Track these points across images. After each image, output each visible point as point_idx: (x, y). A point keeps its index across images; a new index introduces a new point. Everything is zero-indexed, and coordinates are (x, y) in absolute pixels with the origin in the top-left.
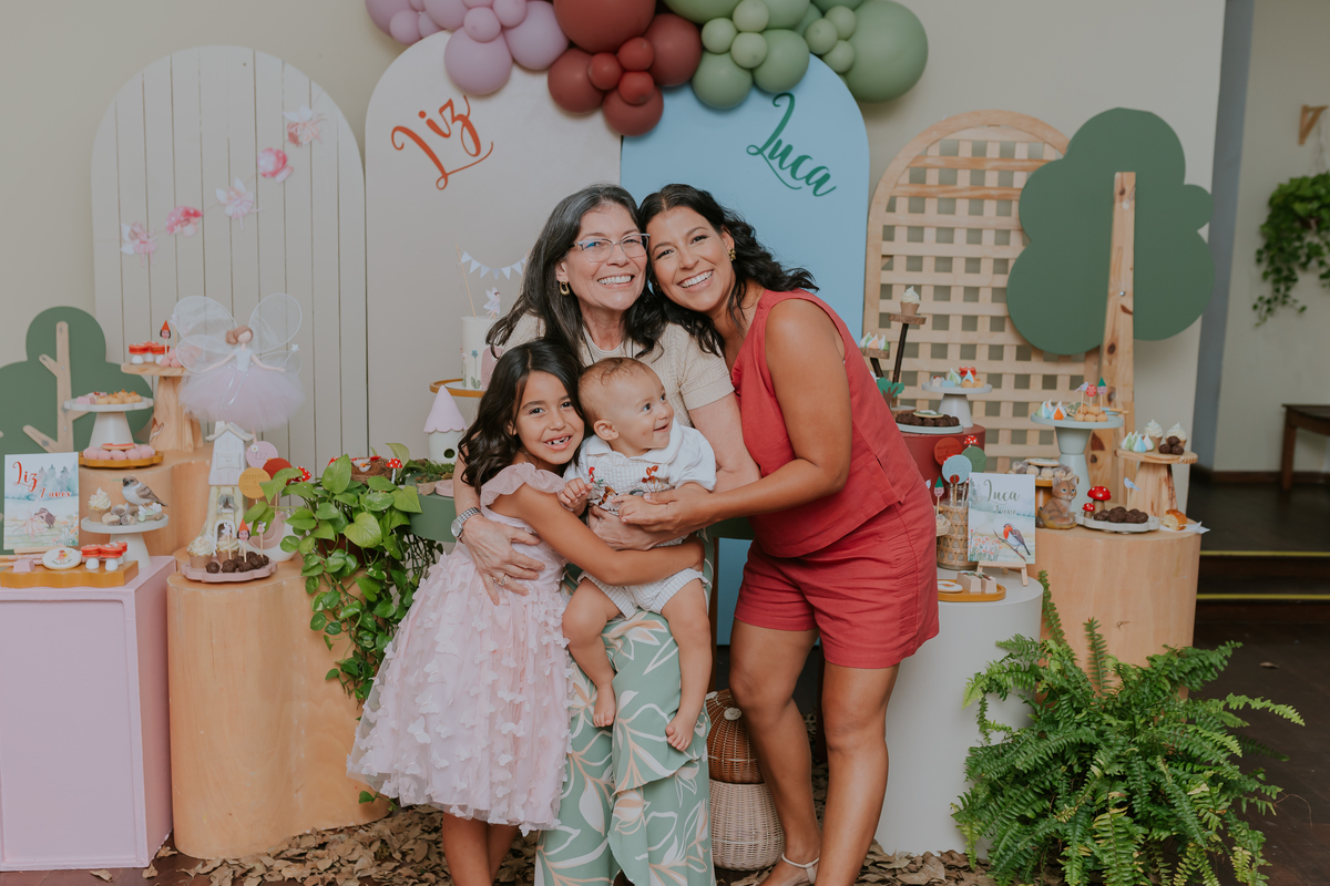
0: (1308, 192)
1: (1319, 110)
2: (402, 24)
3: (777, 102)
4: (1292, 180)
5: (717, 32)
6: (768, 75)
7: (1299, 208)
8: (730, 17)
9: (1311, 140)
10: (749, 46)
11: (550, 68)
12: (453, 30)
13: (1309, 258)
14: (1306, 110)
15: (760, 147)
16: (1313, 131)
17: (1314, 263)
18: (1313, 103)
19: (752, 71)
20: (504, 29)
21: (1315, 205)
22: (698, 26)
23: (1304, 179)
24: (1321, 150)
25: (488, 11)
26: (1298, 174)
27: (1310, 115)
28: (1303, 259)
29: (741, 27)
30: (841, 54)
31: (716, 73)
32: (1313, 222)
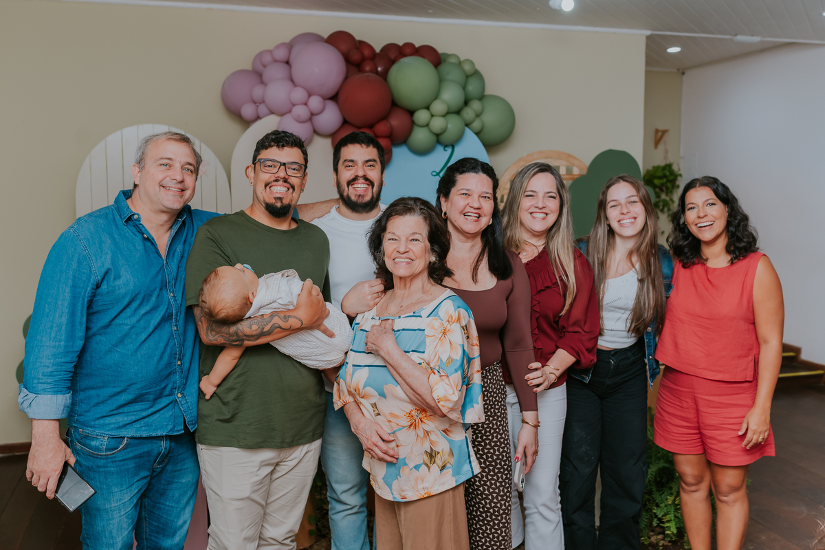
0: (660, 174)
1: (664, 132)
2: (248, 111)
3: (446, 149)
4: (654, 167)
5: (422, 116)
6: (446, 137)
7: (657, 182)
8: (428, 108)
9: (661, 147)
10: (437, 124)
11: (332, 135)
12: (282, 115)
13: (664, 207)
14: (657, 131)
15: (438, 171)
16: (662, 141)
17: (666, 209)
18: (661, 128)
19: (438, 135)
20: (312, 114)
21: (665, 180)
22: (411, 113)
23: (658, 167)
24: (666, 151)
25: (304, 107)
26: (656, 164)
27: (660, 134)
28: (661, 207)
29: (433, 113)
30: (477, 125)
31: (420, 136)
32: (664, 189)
